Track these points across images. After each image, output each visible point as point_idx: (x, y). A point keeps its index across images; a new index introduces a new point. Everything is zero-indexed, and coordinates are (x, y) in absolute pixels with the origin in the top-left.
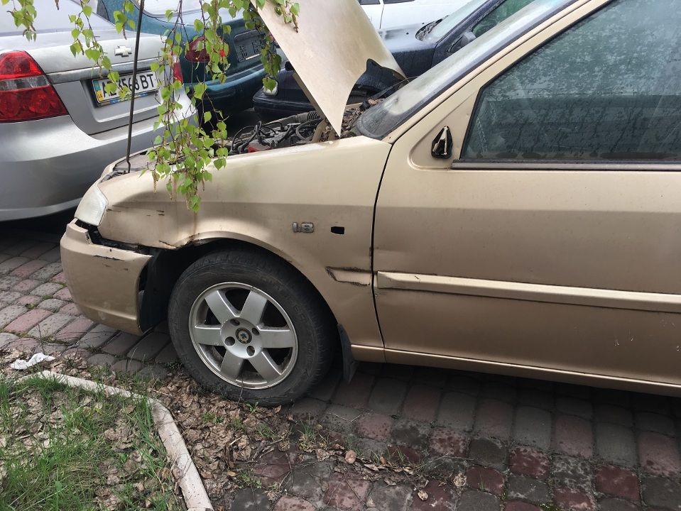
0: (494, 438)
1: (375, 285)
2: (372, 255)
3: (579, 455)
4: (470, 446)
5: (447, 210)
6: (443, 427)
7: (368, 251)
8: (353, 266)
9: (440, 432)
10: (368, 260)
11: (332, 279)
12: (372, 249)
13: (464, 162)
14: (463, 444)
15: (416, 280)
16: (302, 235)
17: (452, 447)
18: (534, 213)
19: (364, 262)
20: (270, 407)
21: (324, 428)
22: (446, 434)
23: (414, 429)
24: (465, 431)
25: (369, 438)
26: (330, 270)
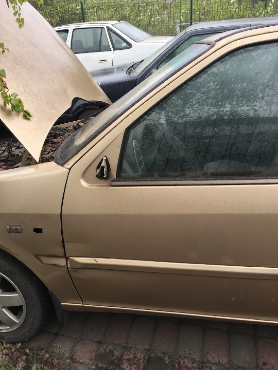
0: (164, 353)
1: (69, 266)
2: (64, 247)
3: (219, 362)
4: (148, 362)
5: (110, 215)
6: (131, 348)
7: (61, 244)
8: (52, 254)
9: (129, 352)
10: (61, 250)
11: (40, 263)
12: (63, 242)
13: (119, 181)
14: (143, 361)
15: (95, 262)
16: (14, 235)
17: (135, 364)
18: (168, 216)
19: (60, 251)
20: (14, 343)
21: (50, 356)
22: (133, 354)
23: (111, 352)
24: (145, 349)
25: (80, 363)
26: (37, 257)
